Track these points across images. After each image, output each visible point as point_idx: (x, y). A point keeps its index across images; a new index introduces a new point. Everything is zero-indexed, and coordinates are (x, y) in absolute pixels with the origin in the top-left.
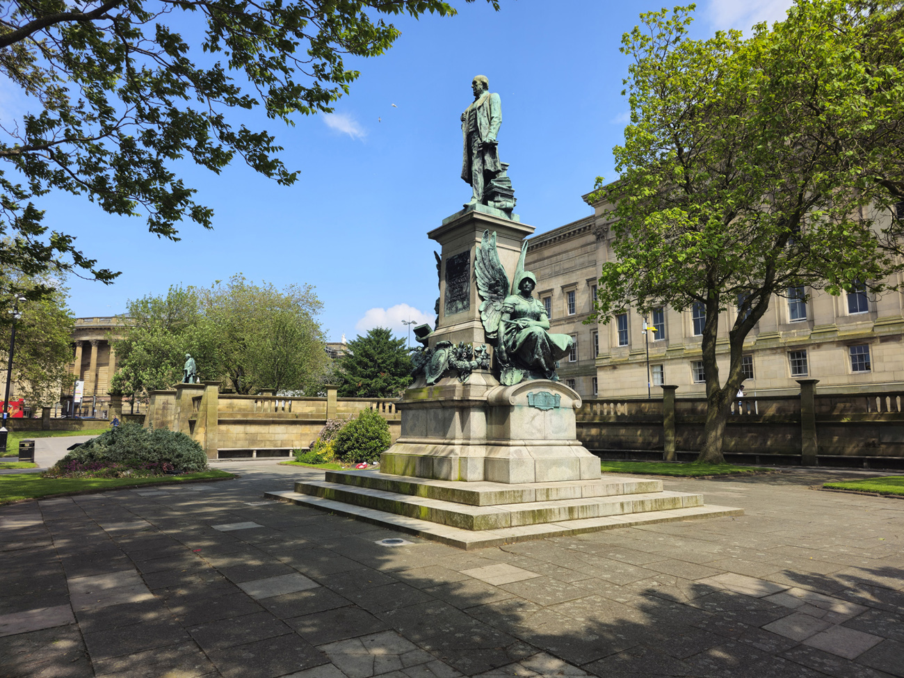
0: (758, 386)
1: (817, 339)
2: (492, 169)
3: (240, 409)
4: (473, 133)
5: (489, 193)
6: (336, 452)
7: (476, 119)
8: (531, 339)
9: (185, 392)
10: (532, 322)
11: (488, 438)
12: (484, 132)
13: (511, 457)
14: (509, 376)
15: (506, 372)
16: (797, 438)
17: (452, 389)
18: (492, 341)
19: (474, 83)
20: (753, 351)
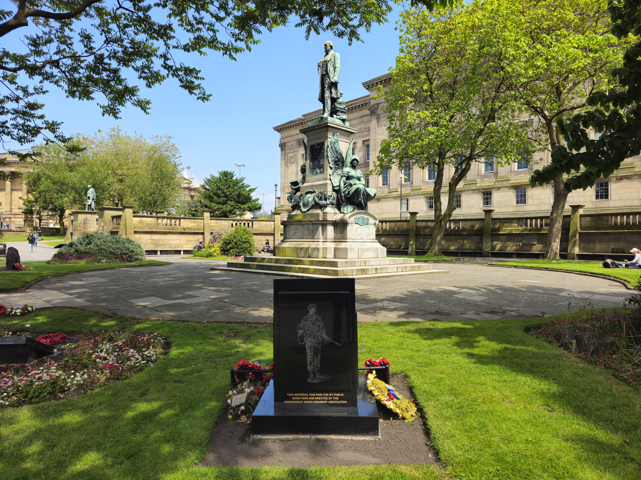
0: (463, 213)
1: (498, 185)
2: (335, 97)
3: (147, 224)
4: (324, 76)
5: (334, 110)
6: (222, 251)
7: (327, 67)
8: (358, 191)
9: (106, 212)
10: (357, 182)
11: (335, 238)
12: (331, 75)
13: (348, 247)
14: (345, 208)
15: (344, 207)
16: (481, 242)
17: (318, 215)
18: (337, 191)
19: (326, 45)
20: (462, 191)
